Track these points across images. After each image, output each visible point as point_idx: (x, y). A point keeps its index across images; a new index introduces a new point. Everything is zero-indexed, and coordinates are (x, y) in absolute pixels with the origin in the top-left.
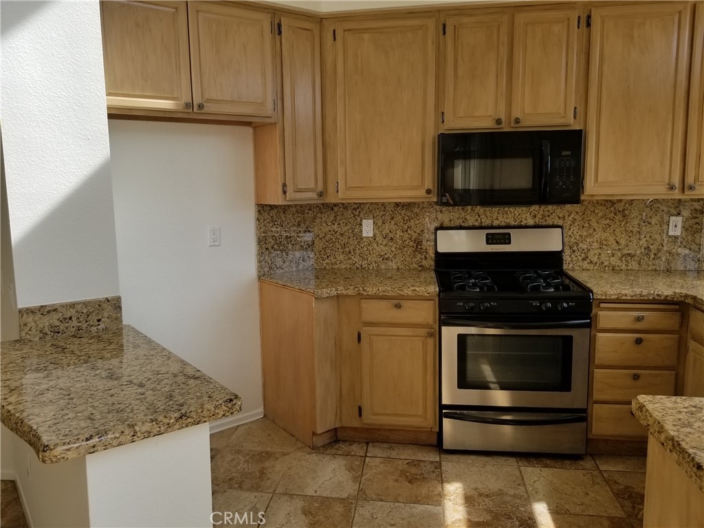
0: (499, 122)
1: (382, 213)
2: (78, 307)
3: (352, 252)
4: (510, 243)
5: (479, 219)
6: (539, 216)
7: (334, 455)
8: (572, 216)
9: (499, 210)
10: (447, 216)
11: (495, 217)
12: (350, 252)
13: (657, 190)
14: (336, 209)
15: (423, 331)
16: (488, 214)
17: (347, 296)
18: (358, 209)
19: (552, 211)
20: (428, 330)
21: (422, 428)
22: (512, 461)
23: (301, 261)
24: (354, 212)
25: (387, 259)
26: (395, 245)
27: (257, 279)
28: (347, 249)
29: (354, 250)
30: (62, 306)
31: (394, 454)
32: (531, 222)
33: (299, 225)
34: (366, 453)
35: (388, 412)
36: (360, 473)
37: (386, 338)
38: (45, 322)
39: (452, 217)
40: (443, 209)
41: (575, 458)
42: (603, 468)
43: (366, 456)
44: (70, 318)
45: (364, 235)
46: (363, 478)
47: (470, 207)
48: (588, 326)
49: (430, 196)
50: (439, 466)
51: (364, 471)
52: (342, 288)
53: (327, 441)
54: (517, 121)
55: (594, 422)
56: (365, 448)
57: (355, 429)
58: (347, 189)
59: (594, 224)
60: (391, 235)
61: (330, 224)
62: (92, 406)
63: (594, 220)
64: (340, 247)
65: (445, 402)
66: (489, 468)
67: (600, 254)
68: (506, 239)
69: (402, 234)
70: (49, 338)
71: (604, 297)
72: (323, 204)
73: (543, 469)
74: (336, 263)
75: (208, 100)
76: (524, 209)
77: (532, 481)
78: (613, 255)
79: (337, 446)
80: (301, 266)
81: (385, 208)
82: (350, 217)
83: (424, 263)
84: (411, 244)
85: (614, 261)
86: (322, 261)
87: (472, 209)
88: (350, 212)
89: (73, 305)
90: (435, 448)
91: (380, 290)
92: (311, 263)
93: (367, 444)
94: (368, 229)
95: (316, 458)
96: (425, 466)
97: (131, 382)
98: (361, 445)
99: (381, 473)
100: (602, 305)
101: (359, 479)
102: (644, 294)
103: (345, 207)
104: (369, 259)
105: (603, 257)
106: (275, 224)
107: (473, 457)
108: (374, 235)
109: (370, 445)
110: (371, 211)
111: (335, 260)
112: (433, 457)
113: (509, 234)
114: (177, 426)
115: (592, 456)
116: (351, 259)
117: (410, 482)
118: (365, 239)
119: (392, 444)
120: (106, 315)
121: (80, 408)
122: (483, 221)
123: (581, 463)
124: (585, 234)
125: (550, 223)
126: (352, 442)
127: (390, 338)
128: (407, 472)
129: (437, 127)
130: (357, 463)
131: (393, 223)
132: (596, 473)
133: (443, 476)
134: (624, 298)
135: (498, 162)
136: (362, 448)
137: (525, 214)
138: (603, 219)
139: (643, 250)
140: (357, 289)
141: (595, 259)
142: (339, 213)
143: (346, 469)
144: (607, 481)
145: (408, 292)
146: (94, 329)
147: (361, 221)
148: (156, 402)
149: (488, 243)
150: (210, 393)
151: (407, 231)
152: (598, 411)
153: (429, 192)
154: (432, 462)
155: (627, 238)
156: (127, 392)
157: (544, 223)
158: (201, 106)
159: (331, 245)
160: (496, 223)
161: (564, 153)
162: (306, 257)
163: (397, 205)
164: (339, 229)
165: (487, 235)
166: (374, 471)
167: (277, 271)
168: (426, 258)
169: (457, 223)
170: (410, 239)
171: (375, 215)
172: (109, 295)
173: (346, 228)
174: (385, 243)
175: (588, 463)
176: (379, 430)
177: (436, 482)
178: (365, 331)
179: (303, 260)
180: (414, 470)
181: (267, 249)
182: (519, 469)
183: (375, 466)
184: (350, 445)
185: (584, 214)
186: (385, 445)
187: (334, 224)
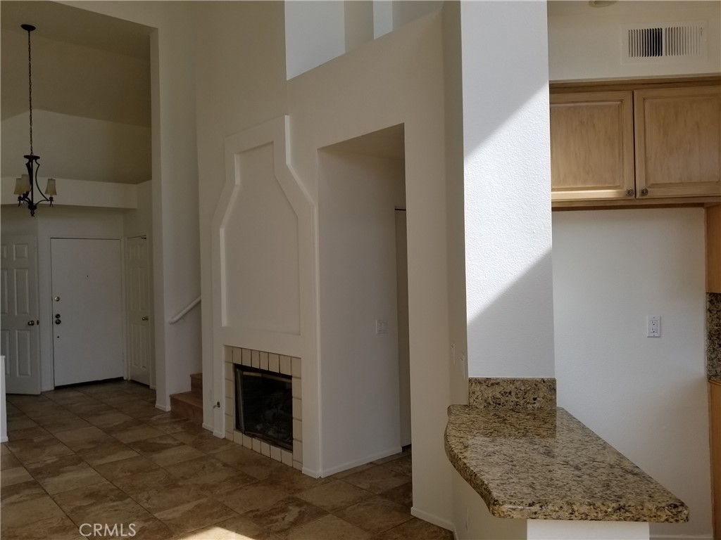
2: (517, 384)
27: (706, 380)
30: (504, 381)
38: (489, 393)
44: (510, 393)
62: (533, 477)
70: (491, 408)
75: (653, 186)
89: (512, 381)
97: (567, 463)
114: (615, 517)
120: (541, 395)
121: (522, 476)
146: (530, 406)
148: (593, 487)
150: (650, 493)
156: (564, 472)
158: (644, 192)
172: (545, 377)
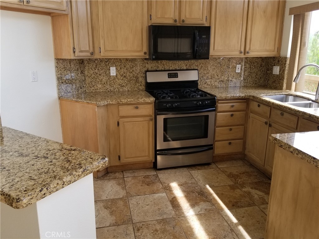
0: (175, 21)
1: (120, 64)
3: (106, 83)
4: (177, 77)
5: (164, 67)
6: (188, 65)
7: (109, 180)
8: (201, 65)
9: (172, 62)
10: (151, 65)
11: (170, 66)
12: (105, 83)
13: (236, 54)
14: (96, 62)
15: (148, 118)
16: (168, 64)
17: (113, 104)
18: (108, 62)
19: (193, 63)
20: (150, 118)
21: (147, 161)
22: (185, 169)
23: (80, 88)
24: (106, 63)
25: (123, 86)
26: (127, 80)
27: (58, 99)
28: (103, 82)
29: (107, 82)
31: (136, 174)
32: (185, 68)
33: (78, 70)
34: (124, 176)
35: (132, 157)
36: (124, 185)
37: (131, 123)
39: (152, 66)
40: (148, 62)
41: (208, 164)
42: (219, 167)
43: (124, 177)
45: (111, 75)
46: (126, 187)
47: (160, 61)
48: (214, 110)
49: (146, 55)
50: (157, 176)
51: (126, 184)
52: (110, 101)
53: (104, 174)
54: (183, 21)
55: (215, 149)
56: (122, 174)
57: (116, 166)
58: (105, 51)
59: (209, 69)
60: (124, 75)
61: (93, 69)
63: (209, 67)
64: (99, 81)
65: (158, 148)
66: (177, 173)
67: (211, 81)
68: (176, 76)
69: (130, 74)
71: (220, 98)
72: (89, 59)
73: (198, 171)
74: (97, 89)
76: (182, 62)
77: (196, 176)
78: (216, 81)
79: (109, 175)
80: (80, 91)
81: (121, 61)
82: (104, 66)
83: (140, 87)
84: (134, 78)
85: (216, 84)
86: (90, 88)
87: (161, 62)
88: (104, 63)
90: (153, 169)
91: (129, 100)
92: (85, 89)
93: (122, 172)
94: (113, 71)
95: (100, 182)
96: (151, 177)
98: (119, 173)
99: (133, 184)
100: (219, 102)
101: (124, 188)
102: (235, 96)
103: (101, 60)
104: (114, 86)
105: (212, 82)
106: (66, 70)
107: (170, 170)
108: (117, 75)
109: (124, 172)
110: (114, 63)
111: (97, 88)
112: (153, 173)
113: (177, 73)
114: (83, 176)
115: (213, 162)
116: (105, 87)
117: (148, 185)
118: (112, 77)
119: (134, 170)
122: (166, 68)
123: (211, 166)
124: (206, 72)
125: (193, 68)
126: (115, 172)
127: (133, 122)
128: (145, 181)
129: (148, 22)
130: (121, 181)
131: (125, 69)
132: (217, 169)
133: (161, 180)
134: (227, 98)
135: (180, 39)
136: (121, 174)
137: (182, 64)
138: (213, 66)
139: (227, 79)
140: (117, 101)
141: (209, 83)
142: (98, 64)
143: (117, 185)
144: (223, 172)
145: (141, 101)
147: (110, 68)
149: (169, 78)
151: (132, 72)
152: (217, 144)
153: (145, 53)
154: (153, 175)
155: (221, 74)
157: (190, 68)
158: (28, 2)
159: (95, 80)
160: (171, 68)
161: (203, 37)
162: (82, 87)
163: (127, 60)
164: (98, 72)
165: (168, 74)
166: (130, 183)
167: (68, 94)
168: (141, 85)
169: (155, 68)
170: (134, 76)
171: (116, 65)
173: (102, 71)
174: (121, 79)
175: (213, 166)
176: (127, 165)
177: (159, 183)
178: (121, 121)
179: (81, 88)
180: (147, 180)
181: (62, 82)
182: (189, 172)
183: (130, 181)
184: (114, 174)
185: (205, 64)
186: (131, 171)
187: (96, 69)
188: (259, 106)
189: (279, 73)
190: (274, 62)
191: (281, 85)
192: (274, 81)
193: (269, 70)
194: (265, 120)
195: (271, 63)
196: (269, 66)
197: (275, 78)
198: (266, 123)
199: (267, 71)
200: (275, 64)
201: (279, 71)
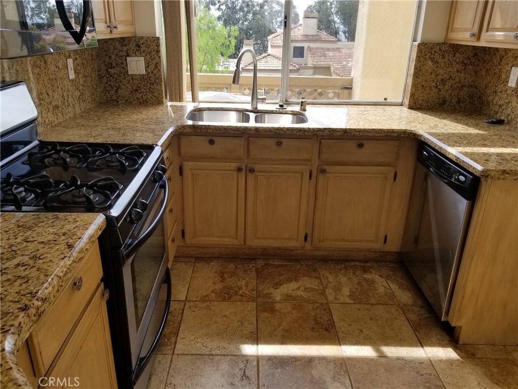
85: (51, 117)
155: (51, 87)
188: (212, 142)
189: (146, 70)
190: (125, 49)
191: (156, 94)
192: (134, 88)
193: (114, 67)
194: (234, 165)
195: (117, 51)
196: (110, 57)
197: (135, 82)
198: (239, 170)
199: (110, 70)
200: (130, 52)
201: (146, 67)
